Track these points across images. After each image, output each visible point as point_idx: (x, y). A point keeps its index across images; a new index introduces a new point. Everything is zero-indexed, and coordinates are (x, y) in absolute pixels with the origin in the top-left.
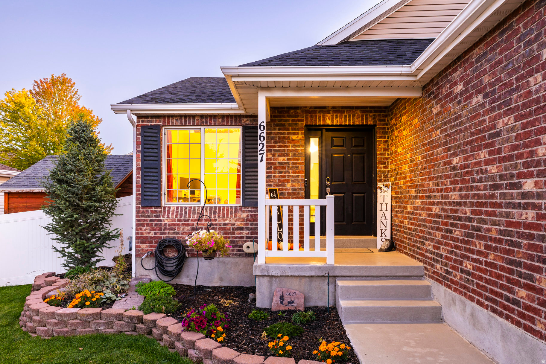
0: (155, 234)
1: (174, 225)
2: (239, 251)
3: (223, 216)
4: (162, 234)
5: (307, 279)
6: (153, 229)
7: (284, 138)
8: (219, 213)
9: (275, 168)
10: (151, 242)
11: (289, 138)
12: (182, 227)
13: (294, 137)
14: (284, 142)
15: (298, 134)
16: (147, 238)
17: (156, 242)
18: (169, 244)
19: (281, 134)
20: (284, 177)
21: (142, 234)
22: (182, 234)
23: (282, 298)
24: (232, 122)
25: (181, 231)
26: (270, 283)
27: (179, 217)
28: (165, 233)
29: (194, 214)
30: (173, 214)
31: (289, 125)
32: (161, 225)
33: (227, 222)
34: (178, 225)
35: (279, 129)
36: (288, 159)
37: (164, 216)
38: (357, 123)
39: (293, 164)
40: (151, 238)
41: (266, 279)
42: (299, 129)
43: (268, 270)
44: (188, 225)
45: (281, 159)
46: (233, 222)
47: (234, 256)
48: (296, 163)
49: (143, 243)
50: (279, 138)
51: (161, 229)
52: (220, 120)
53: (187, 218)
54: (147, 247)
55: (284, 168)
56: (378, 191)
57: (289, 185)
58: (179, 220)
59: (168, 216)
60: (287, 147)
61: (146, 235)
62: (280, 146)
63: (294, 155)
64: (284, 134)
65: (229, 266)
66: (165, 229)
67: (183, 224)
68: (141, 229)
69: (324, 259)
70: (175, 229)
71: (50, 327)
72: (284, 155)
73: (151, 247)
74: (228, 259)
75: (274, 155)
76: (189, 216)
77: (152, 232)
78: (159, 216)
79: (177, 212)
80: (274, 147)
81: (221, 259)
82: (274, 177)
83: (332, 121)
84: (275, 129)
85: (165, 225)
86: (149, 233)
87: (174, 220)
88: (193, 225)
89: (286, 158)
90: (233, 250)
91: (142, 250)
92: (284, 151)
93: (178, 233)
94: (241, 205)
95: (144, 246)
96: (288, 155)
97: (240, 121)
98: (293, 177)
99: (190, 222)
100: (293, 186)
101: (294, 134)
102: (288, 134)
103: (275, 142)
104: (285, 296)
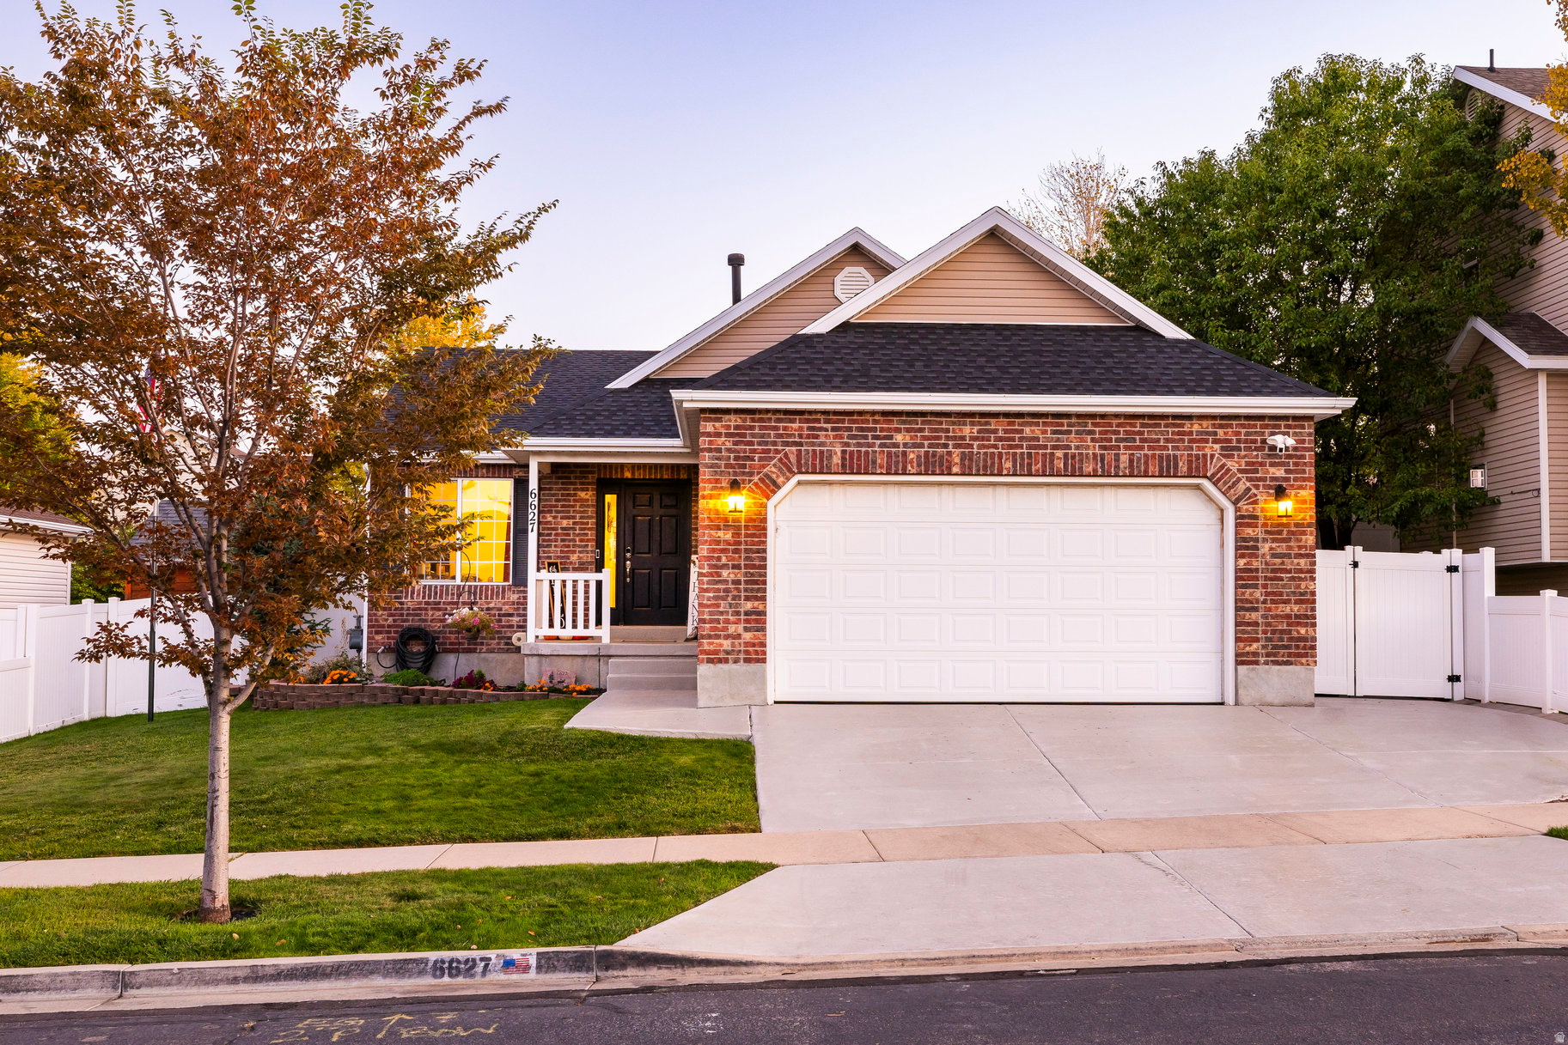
0: (394, 621)
1: (420, 609)
2: (507, 644)
3: (486, 598)
4: (404, 621)
5: (579, 659)
6: (391, 615)
7: (569, 495)
8: (481, 594)
9: (556, 535)
10: (389, 632)
11: (575, 495)
12: (430, 613)
13: (582, 495)
14: (569, 501)
15: (587, 490)
16: (383, 626)
17: (396, 632)
18: (415, 633)
19: (565, 489)
20: (568, 546)
21: (377, 620)
22: (431, 621)
23: (551, 677)
24: (499, 474)
25: (430, 618)
26: (540, 663)
27: (427, 599)
28: (408, 621)
29: (447, 594)
30: (418, 595)
31: (576, 478)
32: (402, 609)
33: (492, 605)
34: (426, 609)
35: (563, 484)
36: (574, 523)
37: (406, 597)
38: (666, 477)
39: (581, 529)
40: (389, 626)
41: (535, 659)
42: (588, 484)
43: (537, 649)
44: (439, 609)
45: (565, 523)
46: (499, 606)
47: (501, 651)
48: (585, 529)
49: (377, 633)
50: (562, 495)
51: (402, 615)
52: (484, 471)
53: (438, 600)
54: (383, 638)
55: (568, 535)
56: (692, 565)
57: (574, 558)
58: (427, 603)
59: (412, 598)
60: (573, 506)
61: (382, 622)
62: (563, 506)
63: (581, 518)
64: (568, 489)
65: (493, 665)
66: (408, 615)
67: (433, 609)
68: (375, 615)
69: (599, 639)
70: (421, 614)
71: (312, 701)
72: (568, 518)
73: (389, 638)
74: (491, 655)
75: (555, 517)
76: (441, 597)
77: (391, 618)
78: (400, 598)
79: (425, 593)
80: (556, 506)
81: (483, 655)
82: (555, 546)
83: (633, 473)
84: (556, 483)
85: (408, 609)
86: (387, 620)
87: (420, 603)
88: (446, 609)
89: (571, 521)
90: (499, 644)
91: (377, 643)
92: (569, 512)
93: (426, 621)
94: (511, 583)
95: (378, 637)
96: (574, 517)
97: (511, 472)
98: (579, 546)
99: (442, 606)
100: (580, 558)
101: (583, 490)
102: (575, 489)
103: (557, 500)
104: (555, 676)
